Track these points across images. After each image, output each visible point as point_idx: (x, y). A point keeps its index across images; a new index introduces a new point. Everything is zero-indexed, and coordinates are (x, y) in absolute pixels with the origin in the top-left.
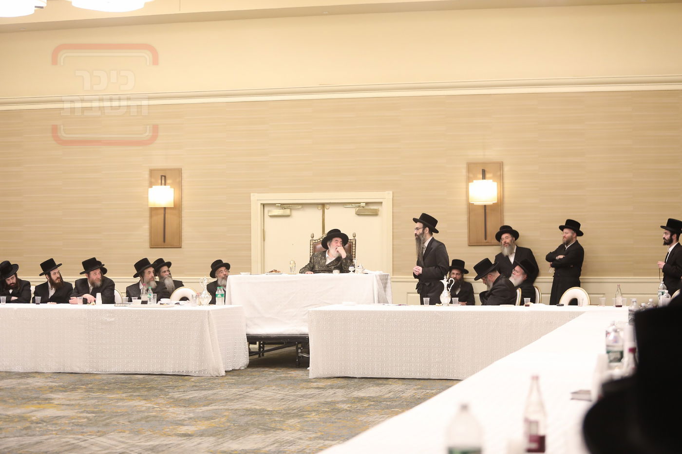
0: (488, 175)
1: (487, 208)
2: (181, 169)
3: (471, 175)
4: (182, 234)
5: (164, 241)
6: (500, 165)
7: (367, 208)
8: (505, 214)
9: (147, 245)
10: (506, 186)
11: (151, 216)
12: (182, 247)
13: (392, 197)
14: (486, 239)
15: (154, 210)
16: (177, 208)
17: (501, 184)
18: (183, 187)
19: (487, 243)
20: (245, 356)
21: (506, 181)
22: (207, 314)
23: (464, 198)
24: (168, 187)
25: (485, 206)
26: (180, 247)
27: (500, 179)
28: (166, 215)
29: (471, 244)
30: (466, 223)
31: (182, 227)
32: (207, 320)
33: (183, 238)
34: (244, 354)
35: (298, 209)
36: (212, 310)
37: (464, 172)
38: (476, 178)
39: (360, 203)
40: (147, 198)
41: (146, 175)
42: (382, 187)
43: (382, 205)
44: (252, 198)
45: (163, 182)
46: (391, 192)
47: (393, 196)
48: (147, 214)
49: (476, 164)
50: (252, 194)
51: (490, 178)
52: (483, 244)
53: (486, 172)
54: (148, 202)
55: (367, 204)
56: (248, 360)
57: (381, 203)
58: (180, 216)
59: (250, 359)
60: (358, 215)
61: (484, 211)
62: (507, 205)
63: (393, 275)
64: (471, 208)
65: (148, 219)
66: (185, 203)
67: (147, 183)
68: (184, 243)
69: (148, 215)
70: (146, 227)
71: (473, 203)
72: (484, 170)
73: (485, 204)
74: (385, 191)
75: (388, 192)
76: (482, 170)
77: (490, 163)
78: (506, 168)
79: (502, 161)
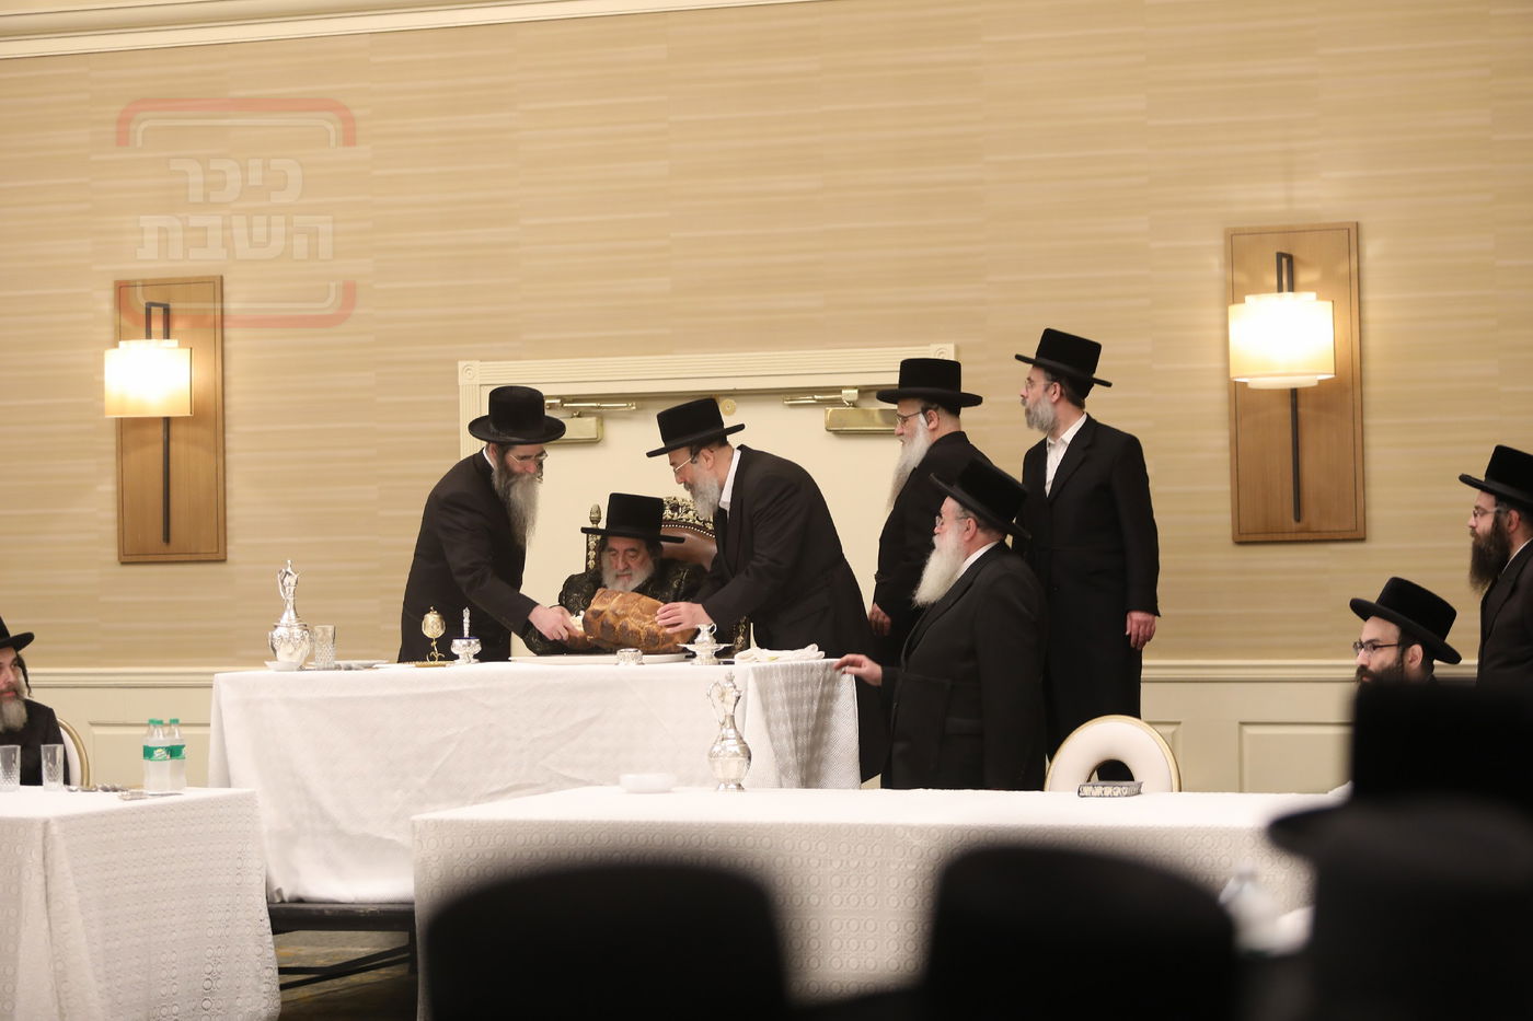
0: (1302, 277)
1: (1302, 401)
2: (222, 277)
3: (1241, 278)
4: (229, 513)
5: (167, 538)
6: (1351, 237)
8: (1368, 421)
9: (111, 552)
10: (1372, 313)
11: (121, 450)
12: (229, 557)
14: (1298, 518)
15: (130, 428)
16: (209, 417)
17: (1355, 308)
18: (227, 345)
19: (1301, 531)
20: (264, 988)
21: (1372, 296)
22: (38, 835)
23: (1218, 364)
24: (173, 343)
25: (1295, 392)
26: (224, 561)
27: (1351, 289)
28: (173, 445)
29: (1244, 538)
30: (1225, 457)
31: (228, 485)
32: (37, 857)
33: (230, 524)
34: (259, 978)
35: (626, 417)
36: (63, 820)
37: (1215, 263)
38: (1257, 288)
39: (838, 390)
40: (102, 383)
41: (105, 303)
42: (917, 328)
44: (463, 380)
45: (157, 326)
46: (949, 348)
48: (109, 442)
49: (1259, 233)
50: (461, 364)
51: (1309, 287)
52: (1288, 537)
53: (1294, 261)
54: (103, 399)
55: (866, 391)
56: (277, 1003)
58: (220, 449)
59: (283, 1003)
60: (837, 433)
61: (1288, 411)
62: (1375, 390)
64: (1242, 401)
65: (112, 459)
66: (235, 402)
67: (107, 331)
68: (237, 544)
69: (114, 447)
70: (108, 487)
71: (1246, 383)
72: (1290, 258)
73: (1293, 387)
74: (928, 345)
75: (941, 346)
76: (1280, 256)
77: (1312, 230)
78: (1372, 249)
79: (1355, 220)
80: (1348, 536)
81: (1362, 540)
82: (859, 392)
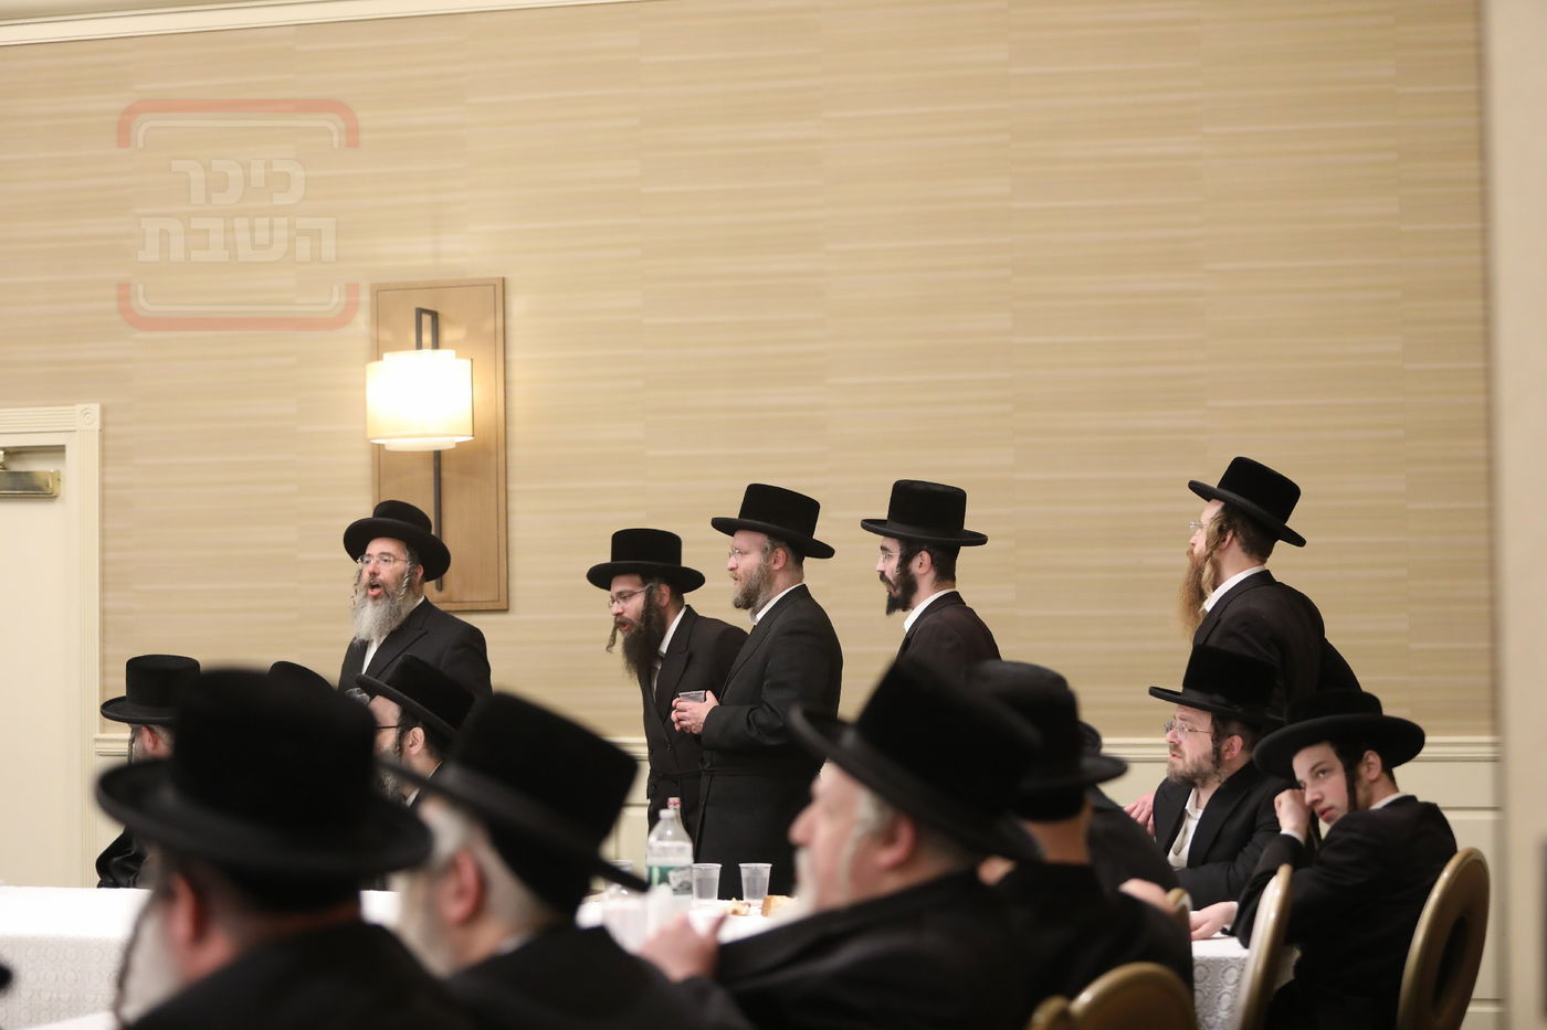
0: (448, 334)
1: (445, 465)
3: (386, 336)
6: (499, 291)
7: (16, 467)
8: (513, 486)
10: (518, 374)
13: (97, 425)
14: (442, 588)
17: (500, 368)
19: (444, 600)
21: (516, 355)
25: (438, 455)
27: (495, 347)
37: (361, 319)
38: (396, 344)
42: (61, 386)
43: (64, 458)
46: (95, 408)
47: (104, 424)
49: (407, 288)
51: (453, 345)
53: (440, 317)
55: (13, 453)
57: (58, 451)
61: (430, 474)
62: (519, 453)
63: (103, 731)
64: (386, 464)
71: (383, 445)
72: (435, 315)
73: (437, 449)
74: (73, 405)
75: (85, 406)
76: (420, 312)
77: (458, 285)
78: (518, 305)
79: (501, 276)
80: (491, 607)
81: (506, 611)
82: (5, 453)
